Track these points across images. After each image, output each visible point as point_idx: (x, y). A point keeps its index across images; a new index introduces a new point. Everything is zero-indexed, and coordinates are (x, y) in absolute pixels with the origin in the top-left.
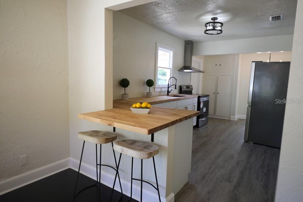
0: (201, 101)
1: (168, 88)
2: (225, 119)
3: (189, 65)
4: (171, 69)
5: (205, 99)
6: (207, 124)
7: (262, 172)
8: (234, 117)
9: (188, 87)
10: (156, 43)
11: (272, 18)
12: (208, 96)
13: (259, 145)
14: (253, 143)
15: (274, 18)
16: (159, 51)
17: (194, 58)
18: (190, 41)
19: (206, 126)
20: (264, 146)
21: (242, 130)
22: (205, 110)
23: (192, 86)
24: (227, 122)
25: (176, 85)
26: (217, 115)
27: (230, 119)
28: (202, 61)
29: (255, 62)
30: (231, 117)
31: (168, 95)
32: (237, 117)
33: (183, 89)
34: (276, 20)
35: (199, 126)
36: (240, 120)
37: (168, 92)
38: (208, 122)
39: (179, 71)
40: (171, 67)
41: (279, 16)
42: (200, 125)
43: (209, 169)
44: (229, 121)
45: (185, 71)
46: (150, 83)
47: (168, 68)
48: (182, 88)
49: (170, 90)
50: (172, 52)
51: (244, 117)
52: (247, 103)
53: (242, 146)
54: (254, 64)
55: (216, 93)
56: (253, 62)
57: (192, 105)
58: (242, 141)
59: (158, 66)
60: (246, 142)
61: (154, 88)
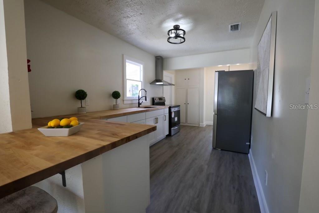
0: (172, 111)
1: (139, 100)
2: (195, 126)
3: (160, 79)
4: (142, 82)
5: (176, 109)
6: (179, 132)
7: (234, 188)
8: (203, 124)
9: (160, 99)
10: (123, 55)
11: (231, 26)
12: (179, 106)
13: (226, 152)
14: (221, 150)
15: (233, 27)
16: (127, 63)
17: (165, 73)
18: (159, 56)
19: (178, 134)
20: (231, 153)
21: (209, 136)
22: (176, 119)
23: (164, 98)
24: (197, 128)
25: (146, 97)
26: (188, 123)
27: (199, 125)
28: (173, 76)
29: (218, 71)
30: (200, 124)
31: (139, 106)
32: (205, 124)
33: (156, 101)
34: (234, 30)
35: (172, 135)
36: (208, 126)
37: (139, 104)
38: (180, 130)
39: (150, 84)
40: (142, 80)
41: (238, 25)
42: (172, 133)
43: (176, 191)
44: (199, 127)
45: (157, 83)
46: (116, 95)
47: (139, 80)
48: (155, 99)
49: (141, 101)
50: (142, 66)
51: (211, 123)
52: (213, 111)
53: (211, 154)
54: (217, 73)
55: (187, 104)
56: (216, 71)
57: (163, 116)
58: (211, 147)
59: (127, 78)
60: (214, 149)
61: (123, 101)
